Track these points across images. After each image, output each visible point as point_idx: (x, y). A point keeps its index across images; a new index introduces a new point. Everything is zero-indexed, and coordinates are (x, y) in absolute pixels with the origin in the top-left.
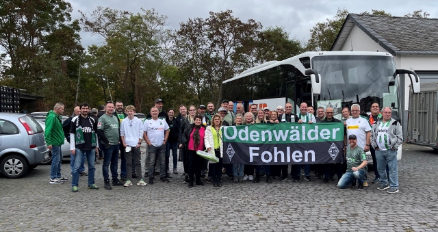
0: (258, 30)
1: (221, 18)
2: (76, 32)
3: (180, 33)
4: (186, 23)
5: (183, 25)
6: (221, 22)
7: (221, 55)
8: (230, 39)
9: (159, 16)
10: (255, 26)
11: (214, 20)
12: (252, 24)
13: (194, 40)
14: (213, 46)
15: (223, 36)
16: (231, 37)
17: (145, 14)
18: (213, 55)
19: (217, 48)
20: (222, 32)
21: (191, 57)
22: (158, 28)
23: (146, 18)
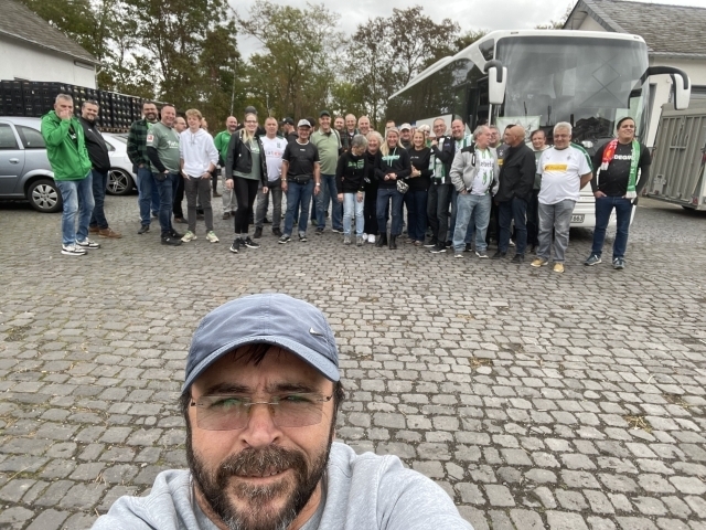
0: (454, 33)
1: (407, 17)
2: (231, 36)
3: (356, 38)
4: (365, 25)
5: (361, 28)
6: (408, 23)
7: (406, 69)
8: (417, 46)
9: (330, 14)
10: (452, 28)
11: (399, 21)
12: (448, 25)
13: (373, 47)
14: (396, 55)
15: (409, 42)
16: (419, 44)
17: (312, 11)
18: (395, 69)
19: (400, 59)
20: (408, 36)
21: (369, 71)
22: (328, 30)
23: (313, 17)
